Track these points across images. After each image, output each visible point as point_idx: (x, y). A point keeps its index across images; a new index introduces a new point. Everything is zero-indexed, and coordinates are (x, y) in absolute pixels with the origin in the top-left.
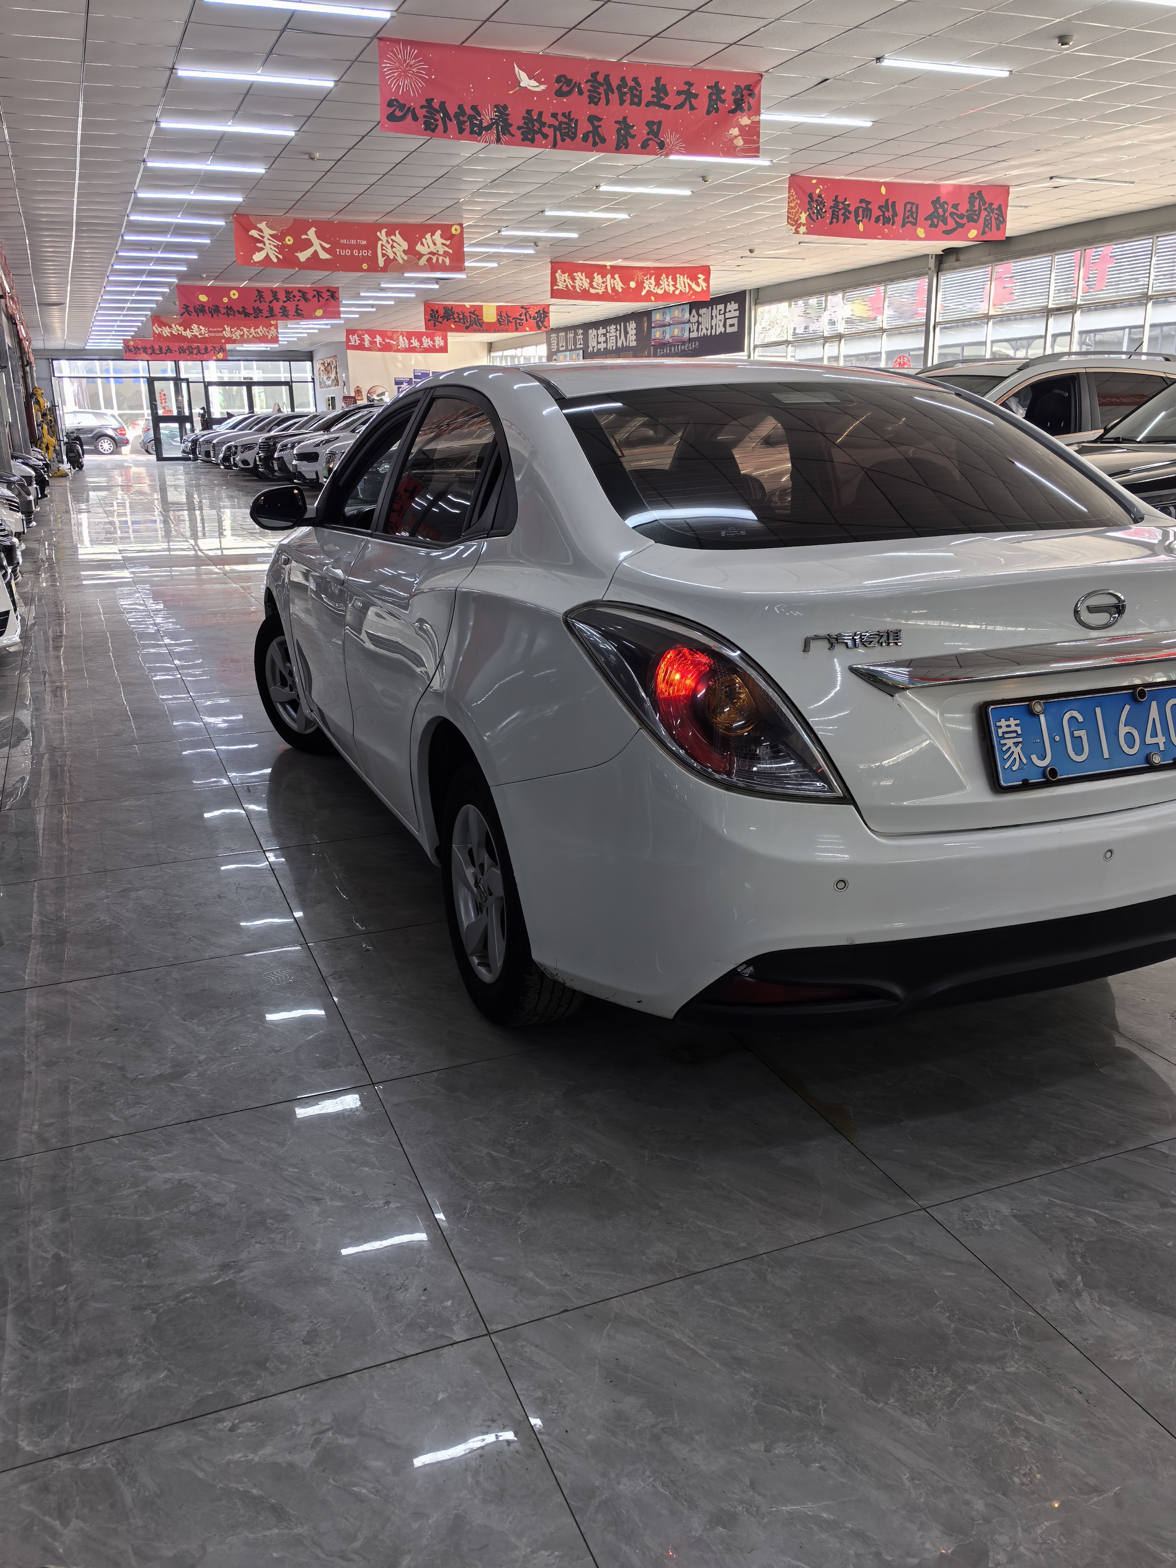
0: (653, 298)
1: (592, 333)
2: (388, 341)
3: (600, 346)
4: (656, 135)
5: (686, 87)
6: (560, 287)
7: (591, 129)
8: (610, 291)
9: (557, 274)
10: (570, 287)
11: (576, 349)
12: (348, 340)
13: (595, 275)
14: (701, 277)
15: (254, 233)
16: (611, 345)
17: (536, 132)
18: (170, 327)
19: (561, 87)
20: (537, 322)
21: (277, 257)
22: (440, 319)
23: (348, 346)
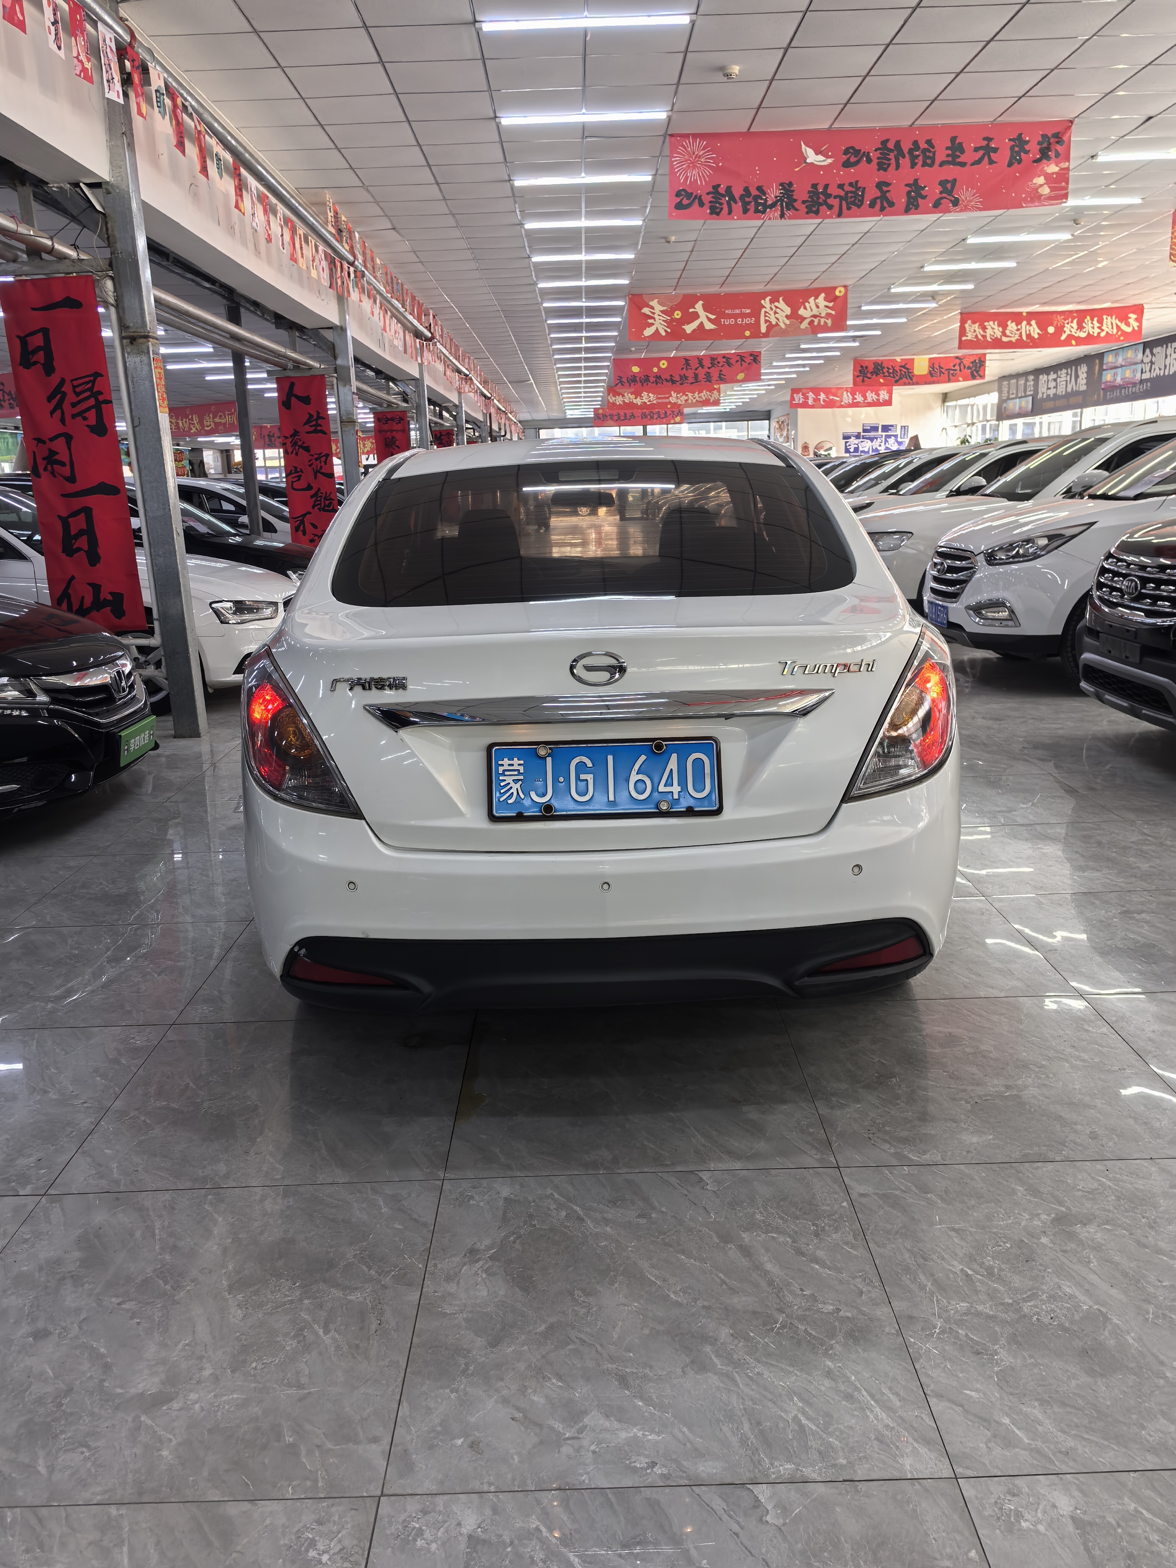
0: (1074, 342)
1: (1043, 378)
2: (831, 397)
3: (1049, 392)
4: (950, 192)
5: (985, 143)
6: (969, 338)
7: (879, 194)
8: (1024, 338)
9: (967, 326)
10: (980, 337)
11: (1026, 396)
12: (793, 398)
13: (1009, 322)
14: (1133, 316)
15: (646, 310)
16: (1061, 391)
17: (821, 204)
18: (623, 396)
19: (849, 159)
20: (972, 372)
21: (666, 331)
22: (869, 375)
23: (794, 406)
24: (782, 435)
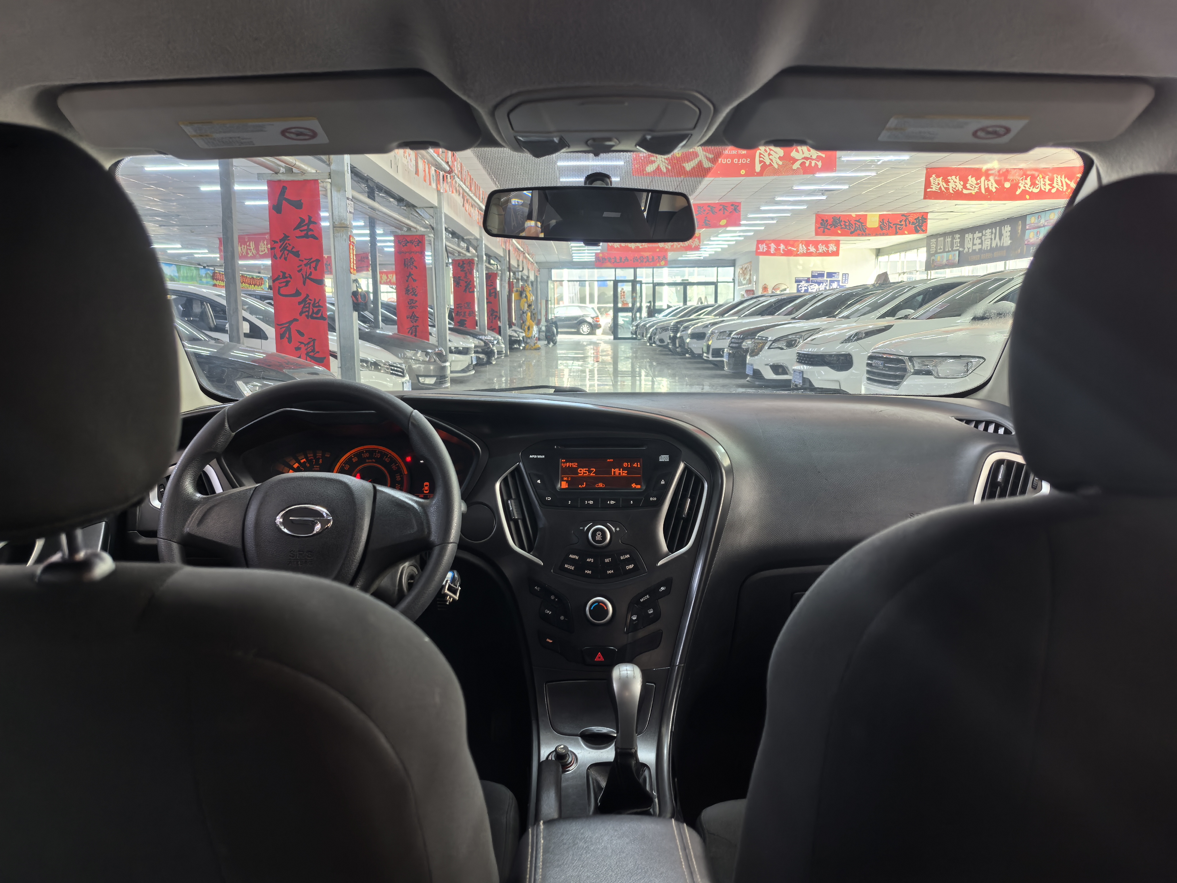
0: (1028, 197)
1: (969, 236)
2: (790, 248)
3: (974, 247)
6: (934, 190)
8: (983, 191)
9: (931, 179)
10: (943, 189)
11: (953, 251)
12: (758, 248)
13: (970, 177)
16: (987, 245)
20: (915, 227)
21: (667, 168)
22: (829, 227)
23: (758, 253)
24: (744, 279)
